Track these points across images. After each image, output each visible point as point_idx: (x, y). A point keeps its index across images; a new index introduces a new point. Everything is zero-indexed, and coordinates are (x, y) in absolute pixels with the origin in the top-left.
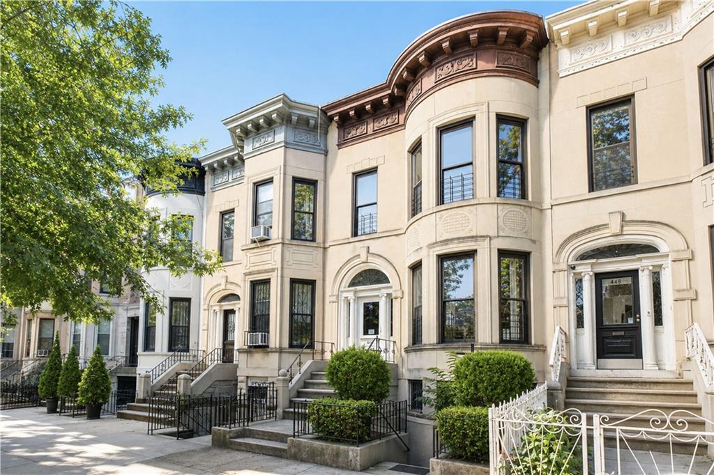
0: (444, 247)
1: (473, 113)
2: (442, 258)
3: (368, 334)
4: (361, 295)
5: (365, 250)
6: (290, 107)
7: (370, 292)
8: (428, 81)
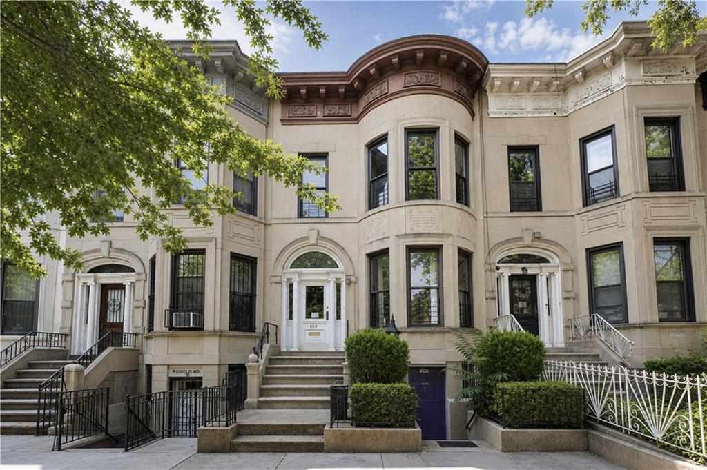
0: (414, 239)
1: (439, 125)
2: (410, 249)
3: (310, 318)
4: (304, 278)
5: (315, 233)
6: (238, 60)
7: (314, 276)
8: (395, 84)
